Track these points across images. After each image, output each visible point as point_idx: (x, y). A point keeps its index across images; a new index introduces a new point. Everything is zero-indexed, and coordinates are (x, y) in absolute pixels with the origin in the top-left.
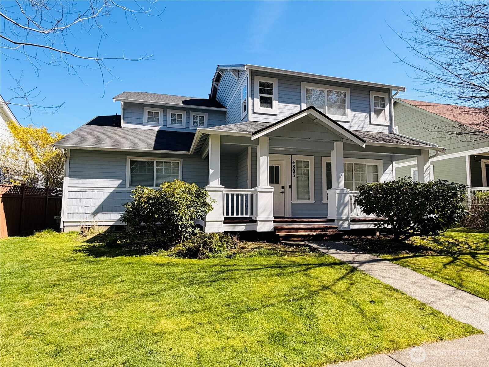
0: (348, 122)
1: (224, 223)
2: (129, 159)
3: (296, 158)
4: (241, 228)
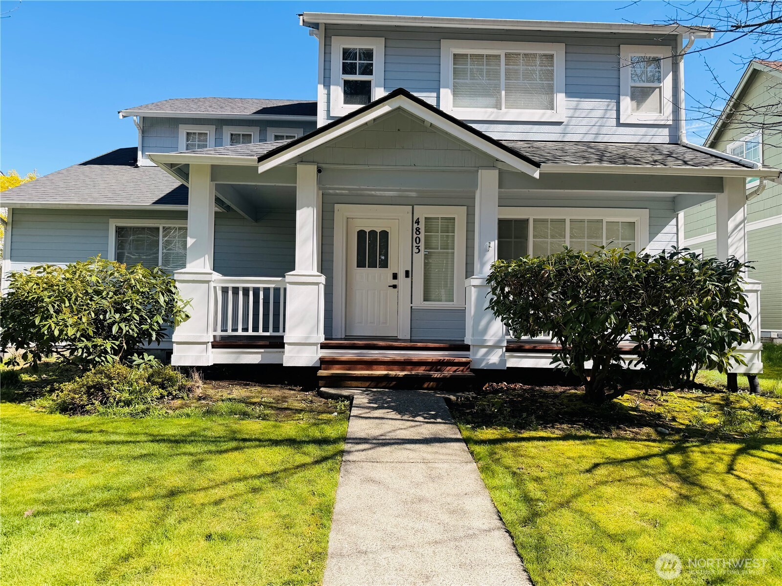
0: (559, 123)
1: (213, 347)
2: (113, 224)
3: (423, 212)
4: (252, 357)
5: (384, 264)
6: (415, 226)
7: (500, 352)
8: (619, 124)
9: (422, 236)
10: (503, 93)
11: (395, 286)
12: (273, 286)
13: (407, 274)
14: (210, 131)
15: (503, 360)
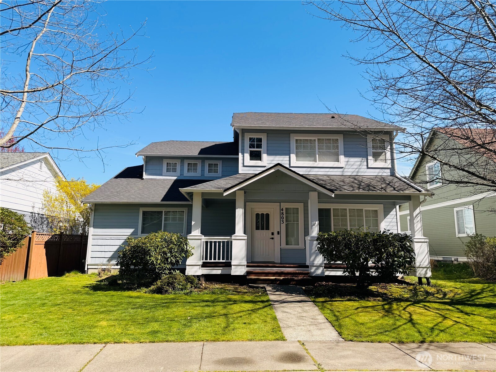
0: (342, 168)
1: (202, 267)
2: (141, 210)
3: (285, 206)
4: (218, 271)
5: (268, 228)
6: (281, 211)
7: (321, 269)
8: (368, 168)
9: (284, 216)
10: (317, 155)
11: (273, 238)
12: (226, 240)
13: (278, 233)
14: (178, 162)
15: (323, 272)
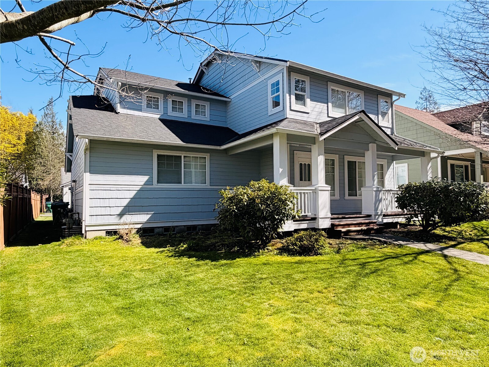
1: (294, 221)
4: (304, 225)
5: (309, 179)
7: (381, 217)
10: (347, 108)
14: (160, 97)
15: (382, 220)
